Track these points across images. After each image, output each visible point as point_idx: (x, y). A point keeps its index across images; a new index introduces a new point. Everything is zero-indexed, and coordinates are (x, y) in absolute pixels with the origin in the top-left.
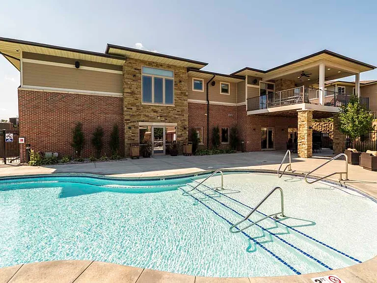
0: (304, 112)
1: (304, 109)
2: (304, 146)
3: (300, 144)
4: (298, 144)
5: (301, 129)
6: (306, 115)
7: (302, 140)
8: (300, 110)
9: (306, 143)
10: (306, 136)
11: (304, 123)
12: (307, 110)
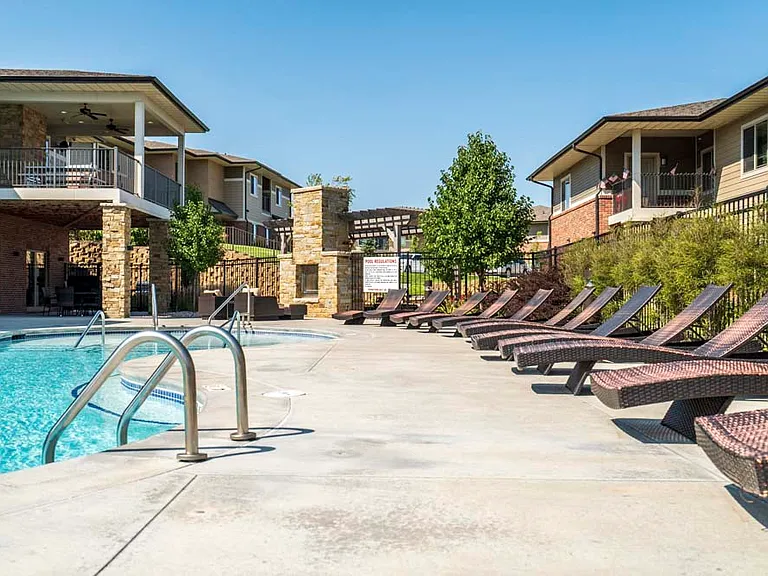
0: (118, 209)
1: (117, 202)
2: (116, 290)
3: (108, 285)
4: (104, 285)
5: (110, 249)
6: (121, 216)
7: (113, 277)
8: (108, 204)
9: (123, 283)
10: (122, 267)
11: (118, 235)
12: (124, 204)
